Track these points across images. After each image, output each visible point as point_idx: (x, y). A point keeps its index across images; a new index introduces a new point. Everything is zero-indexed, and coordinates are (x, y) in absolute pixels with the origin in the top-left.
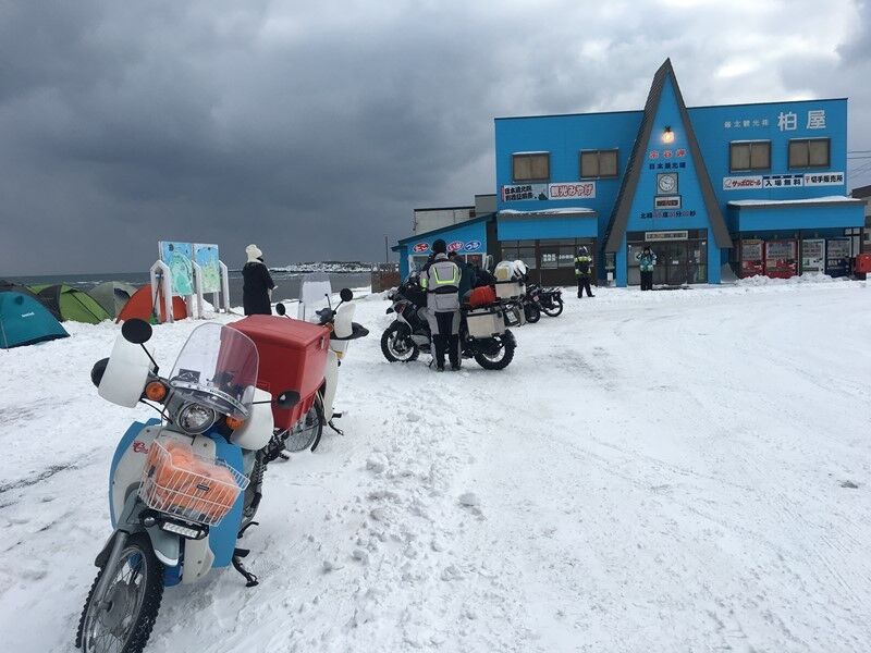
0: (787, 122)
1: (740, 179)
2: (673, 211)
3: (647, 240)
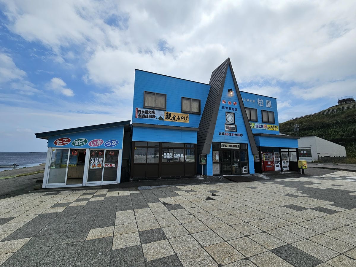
2: (233, 133)
3: (221, 148)
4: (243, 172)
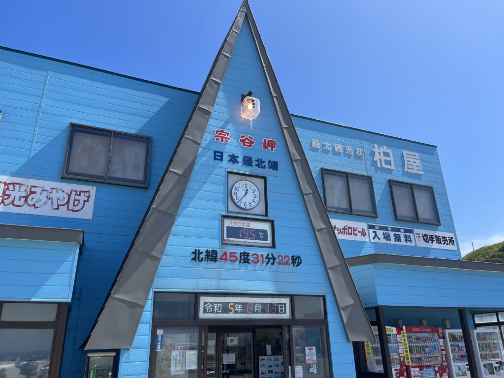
1: (340, 223)
2: (259, 252)
3: (202, 315)
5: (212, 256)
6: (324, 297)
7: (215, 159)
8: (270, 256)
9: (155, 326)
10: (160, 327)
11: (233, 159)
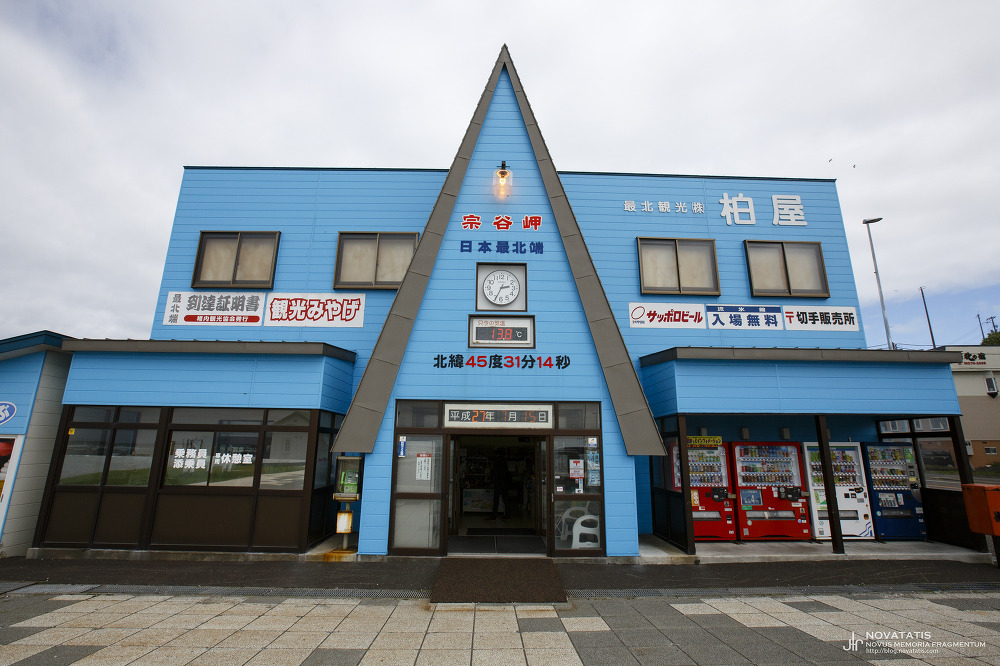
0: (736, 210)
1: (662, 307)
2: (514, 354)
3: (448, 424)
4: (577, 544)
5: (457, 361)
6: (599, 403)
7: (462, 251)
8: (528, 358)
9: (398, 432)
10: (403, 434)
11: (485, 247)
